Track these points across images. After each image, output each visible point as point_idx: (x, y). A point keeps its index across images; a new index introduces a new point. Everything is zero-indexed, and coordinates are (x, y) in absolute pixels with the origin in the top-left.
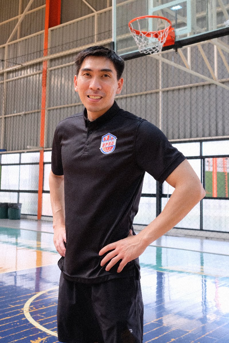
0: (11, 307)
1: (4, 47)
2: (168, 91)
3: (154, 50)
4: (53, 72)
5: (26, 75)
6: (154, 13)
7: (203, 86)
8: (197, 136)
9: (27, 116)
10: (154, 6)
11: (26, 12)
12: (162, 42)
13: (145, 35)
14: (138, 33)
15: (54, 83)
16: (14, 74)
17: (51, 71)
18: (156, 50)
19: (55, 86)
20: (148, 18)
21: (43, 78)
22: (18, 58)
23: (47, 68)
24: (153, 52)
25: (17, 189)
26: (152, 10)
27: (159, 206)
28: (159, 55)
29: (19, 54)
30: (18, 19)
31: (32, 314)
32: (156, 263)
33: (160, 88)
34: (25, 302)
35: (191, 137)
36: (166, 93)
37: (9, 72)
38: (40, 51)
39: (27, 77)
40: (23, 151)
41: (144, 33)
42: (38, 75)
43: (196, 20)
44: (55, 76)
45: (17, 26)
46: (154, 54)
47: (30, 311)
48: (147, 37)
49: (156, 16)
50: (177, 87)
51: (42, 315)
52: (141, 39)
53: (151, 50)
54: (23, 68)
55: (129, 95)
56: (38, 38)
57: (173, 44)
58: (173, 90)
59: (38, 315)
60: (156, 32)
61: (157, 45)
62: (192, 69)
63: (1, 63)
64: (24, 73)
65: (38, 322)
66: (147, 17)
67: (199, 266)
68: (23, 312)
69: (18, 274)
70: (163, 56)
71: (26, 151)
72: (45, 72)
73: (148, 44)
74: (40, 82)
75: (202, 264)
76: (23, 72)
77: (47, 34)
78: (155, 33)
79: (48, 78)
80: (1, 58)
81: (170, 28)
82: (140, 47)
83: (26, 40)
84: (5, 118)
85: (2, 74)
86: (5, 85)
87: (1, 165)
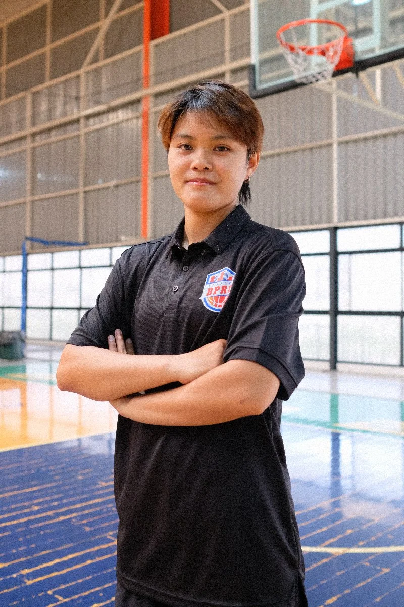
1: (78, 77)
2: (347, 142)
3: (319, 77)
5: (115, 121)
6: (319, 14)
8: (396, 216)
9: (119, 188)
11: (113, 15)
12: (332, 63)
13: (304, 53)
14: (292, 49)
16: (97, 119)
17: (156, 113)
18: (322, 76)
20: (309, 23)
21: (143, 125)
22: (102, 94)
23: (149, 109)
24: (317, 81)
26: (316, 8)
29: (104, 86)
30: (98, 29)
33: (335, 136)
35: (385, 216)
36: (343, 146)
37: (88, 117)
38: (138, 80)
39: (117, 124)
40: (115, 244)
41: (303, 49)
42: (134, 121)
43: (387, 25)
45: (99, 41)
46: (319, 82)
48: (307, 56)
49: (324, 19)
50: (362, 135)
52: (297, 58)
53: (313, 77)
54: (111, 110)
55: (283, 150)
57: (351, 65)
60: (324, 45)
61: (324, 68)
62: (384, 104)
63: (75, 103)
64: (113, 118)
66: (308, 21)
71: (119, 244)
72: (145, 116)
73: (309, 67)
74: (139, 131)
76: (110, 116)
77: (147, 49)
78: (322, 49)
79: (151, 126)
80: (74, 94)
81: (346, 39)
82: (296, 71)
83: (114, 63)
84: (85, 192)
85: (77, 121)
86: (82, 139)
87: (80, 267)
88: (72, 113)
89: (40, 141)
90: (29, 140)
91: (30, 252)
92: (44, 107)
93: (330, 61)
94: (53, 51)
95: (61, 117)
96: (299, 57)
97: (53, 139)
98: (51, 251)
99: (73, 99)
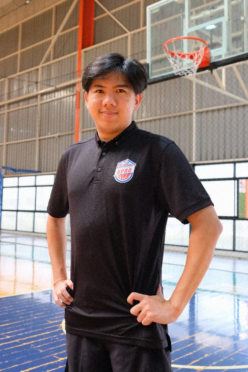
1: (37, 70)
2: (201, 113)
3: (189, 72)
5: (59, 97)
6: (189, 34)
7: (238, 107)
8: (231, 158)
9: (61, 137)
10: (189, 27)
11: (59, 33)
12: (197, 63)
13: (180, 57)
14: (173, 54)
16: (48, 96)
18: (191, 72)
21: (76, 99)
22: (51, 81)
23: (81, 90)
24: (188, 74)
26: (187, 30)
29: (53, 76)
30: (51, 41)
33: (194, 109)
35: (224, 159)
36: (199, 115)
37: (42, 94)
38: (74, 73)
39: (61, 99)
41: (179, 55)
42: (71, 97)
43: (231, 40)
45: (51, 48)
46: (189, 75)
48: (182, 59)
49: (191, 37)
50: (211, 108)
52: (176, 60)
53: (185, 72)
54: (57, 90)
55: (162, 117)
56: (71, 60)
57: (208, 65)
58: (207, 112)
60: (192, 53)
61: (192, 67)
62: (227, 89)
63: (35, 85)
64: (58, 95)
66: (182, 38)
68: (61, 328)
70: (197, 77)
72: (78, 94)
73: (182, 66)
74: (74, 104)
75: (234, 283)
76: (56, 94)
77: (80, 54)
78: (190, 55)
79: (81, 100)
80: (34, 80)
81: (206, 49)
82: (175, 68)
83: (59, 61)
84: (40, 140)
85: (36, 97)
86: (39, 107)
87: (36, 186)
88: (33, 91)
89: (13, 108)
90: (6, 107)
91: (5, 176)
92: (15, 88)
93: (195, 62)
94: (22, 54)
95: (26, 94)
96: (177, 60)
97: (20, 108)
98: (18, 175)
99: (34, 83)
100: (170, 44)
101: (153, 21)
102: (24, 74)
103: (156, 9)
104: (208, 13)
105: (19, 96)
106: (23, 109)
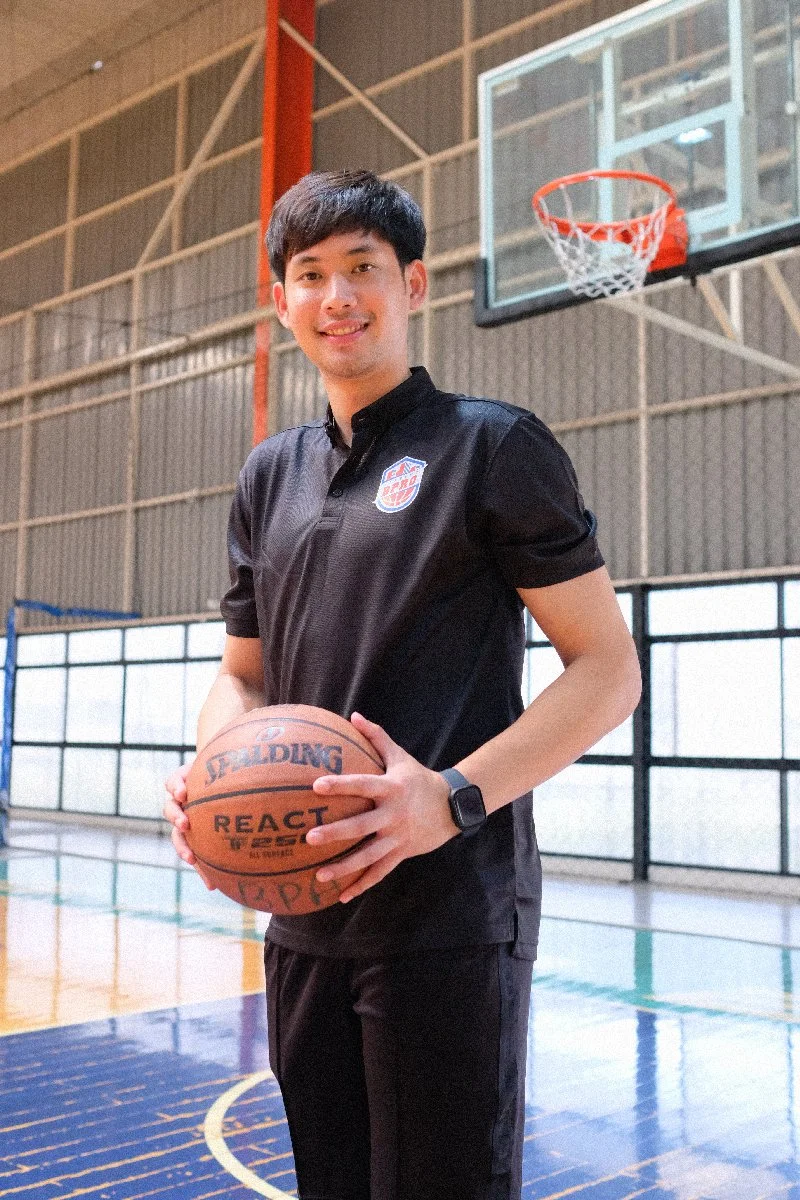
0: (165, 1121)
1: (129, 282)
2: (667, 416)
3: (618, 284)
4: (289, 358)
5: (201, 369)
6: (617, 162)
7: (786, 395)
8: (768, 563)
9: (206, 503)
10: (619, 137)
11: (199, 163)
12: (644, 256)
13: (587, 236)
14: (564, 229)
15: (293, 393)
16: (164, 367)
17: (282, 354)
18: (625, 283)
19: (298, 405)
20: (597, 179)
21: (256, 378)
22: (174, 318)
23: (270, 347)
24: (614, 291)
25: (177, 742)
26: (610, 150)
27: (641, 794)
28: (635, 298)
29: (179, 302)
30: (171, 189)
31: (231, 1142)
32: (636, 982)
33: (642, 404)
34: (208, 1104)
35: (746, 565)
36: (659, 422)
37: (145, 363)
38: (248, 290)
39: (205, 375)
40: (194, 616)
41: (586, 230)
42: (239, 370)
43: (755, 184)
44: (295, 373)
45: (172, 213)
46: (619, 295)
47: (226, 1135)
48: (594, 241)
49: (626, 170)
50: (698, 402)
51: (263, 1146)
52: (574, 247)
53: (606, 284)
54: (193, 348)
56: (238, 249)
57: (682, 262)
58: (686, 412)
59: (252, 1147)
60: (626, 223)
61: (627, 267)
62: (748, 339)
63: (121, 333)
64: (196, 364)
65: (251, 1168)
66: (594, 175)
67: (778, 992)
68: (203, 1137)
69: (185, 1016)
70: (650, 300)
71: (203, 616)
72: (262, 360)
73: (597, 266)
74: (249, 393)
75: (788, 984)
76: (191, 360)
78: (623, 230)
79: (272, 380)
80: (119, 316)
81: (671, 210)
82: (571, 273)
83: (200, 255)
84: (136, 511)
85: (125, 369)
86: (134, 406)
87: (124, 663)
88: (115, 354)
89: (50, 408)
90: (27, 405)
91: (23, 630)
92: (58, 342)
93: (639, 252)
94: (80, 231)
95: (93, 360)
96: (577, 246)
97: (75, 405)
98: (67, 628)
99: (118, 325)
100: (554, 195)
101: (498, 121)
102: (86, 296)
103: (511, 82)
104: (677, 92)
105: (69, 367)
106: (82, 410)
